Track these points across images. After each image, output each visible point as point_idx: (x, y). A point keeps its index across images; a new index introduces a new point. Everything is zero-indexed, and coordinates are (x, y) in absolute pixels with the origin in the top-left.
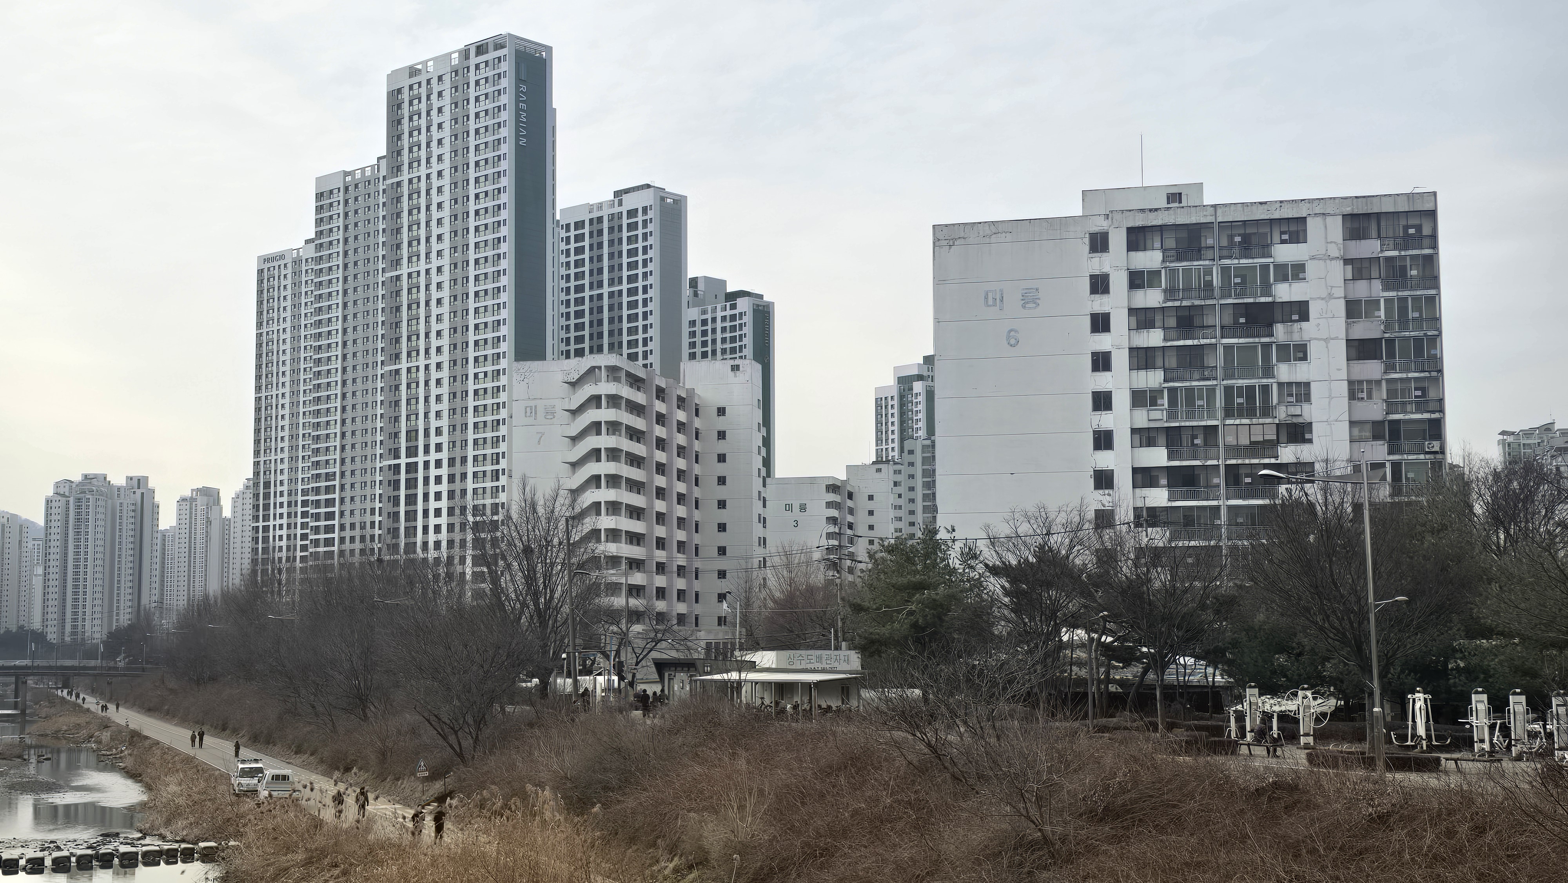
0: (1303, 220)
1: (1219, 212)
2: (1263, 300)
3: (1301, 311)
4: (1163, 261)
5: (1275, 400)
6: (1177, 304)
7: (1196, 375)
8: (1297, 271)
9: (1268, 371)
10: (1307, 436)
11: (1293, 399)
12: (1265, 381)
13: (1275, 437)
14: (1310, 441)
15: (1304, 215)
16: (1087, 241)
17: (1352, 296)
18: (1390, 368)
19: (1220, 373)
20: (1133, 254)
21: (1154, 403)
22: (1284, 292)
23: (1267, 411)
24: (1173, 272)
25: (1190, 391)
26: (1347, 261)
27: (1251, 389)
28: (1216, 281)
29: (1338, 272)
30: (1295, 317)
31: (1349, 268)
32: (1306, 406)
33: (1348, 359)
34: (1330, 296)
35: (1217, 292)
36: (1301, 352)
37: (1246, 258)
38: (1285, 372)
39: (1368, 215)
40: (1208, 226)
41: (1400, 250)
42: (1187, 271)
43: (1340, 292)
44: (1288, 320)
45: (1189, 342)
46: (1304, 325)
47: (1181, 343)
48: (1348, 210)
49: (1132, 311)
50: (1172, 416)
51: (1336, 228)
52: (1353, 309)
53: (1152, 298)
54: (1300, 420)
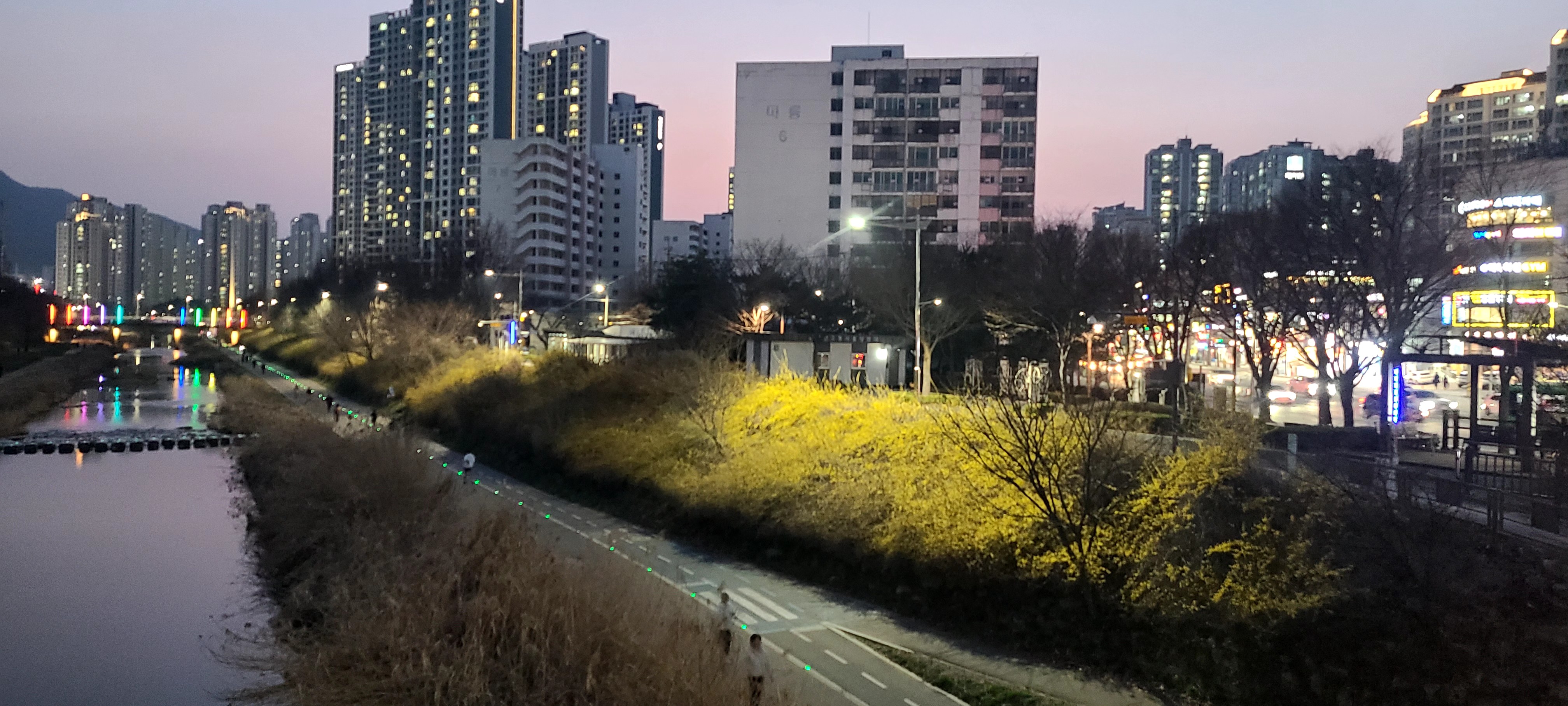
0: (960, 70)
1: (910, 64)
2: (933, 119)
3: (955, 127)
4: (876, 92)
5: (937, 181)
6: (882, 119)
7: (892, 164)
8: (954, 103)
9: (934, 164)
10: (955, 204)
11: (947, 181)
12: (931, 170)
13: (935, 204)
14: (956, 207)
15: (960, 67)
16: (831, 77)
17: (985, 119)
18: (1005, 164)
19: (906, 163)
20: (857, 87)
21: (866, 180)
22: (946, 115)
23: (932, 187)
24: (881, 100)
25: (887, 174)
26: (983, 97)
27: (924, 174)
28: (907, 106)
29: (978, 104)
30: (952, 131)
31: (985, 102)
32: (955, 186)
33: (981, 158)
34: (973, 119)
35: (907, 114)
36: (954, 153)
37: (926, 92)
38: (944, 165)
39: (998, 69)
40: (904, 72)
41: (1015, 91)
42: (889, 100)
43: (978, 116)
44: (947, 132)
45: (888, 144)
46: (956, 136)
47: (883, 144)
48: (986, 66)
49: (856, 123)
50: (876, 189)
51: (979, 76)
52: (986, 128)
53: (866, 115)
54: (950, 194)
